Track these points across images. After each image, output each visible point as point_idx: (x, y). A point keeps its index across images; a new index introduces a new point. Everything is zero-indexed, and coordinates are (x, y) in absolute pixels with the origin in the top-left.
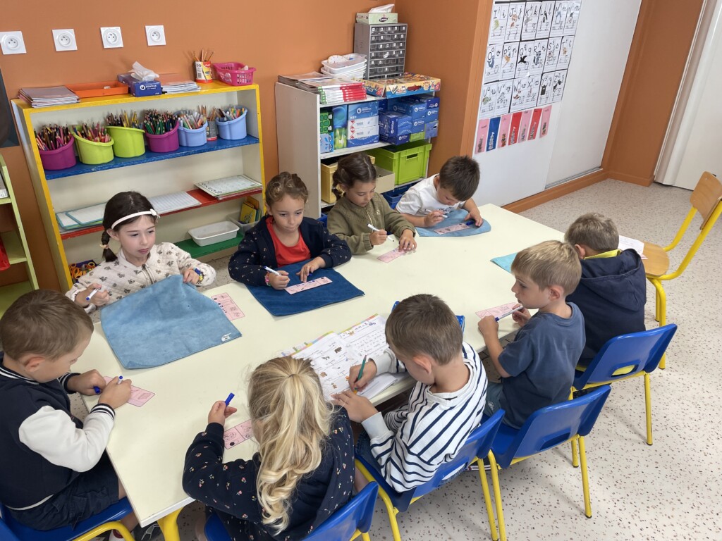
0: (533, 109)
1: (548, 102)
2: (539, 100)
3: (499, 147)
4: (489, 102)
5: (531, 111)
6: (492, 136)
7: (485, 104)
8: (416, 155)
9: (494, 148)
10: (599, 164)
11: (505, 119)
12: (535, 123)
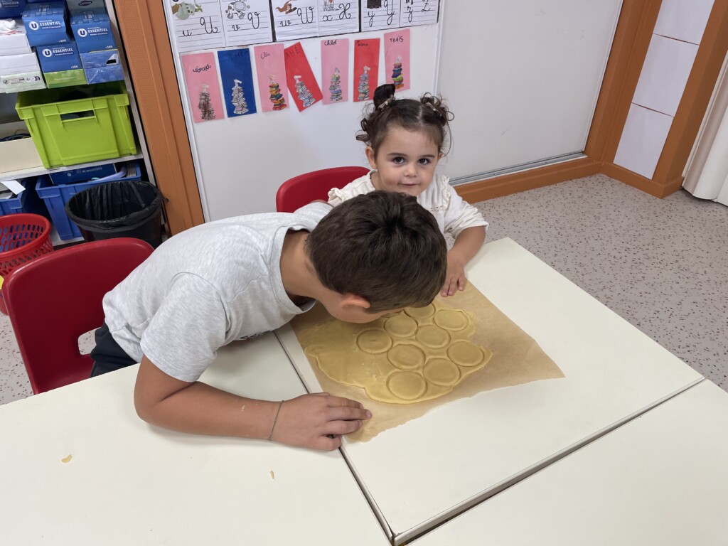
0: (352, 39)
1: (395, 23)
2: (365, 21)
3: (265, 109)
4: (198, 14)
5: (347, 40)
6: (236, 88)
7: (184, 17)
8: (91, 113)
9: (252, 109)
10: (582, 147)
11: (266, 55)
12: (367, 68)
